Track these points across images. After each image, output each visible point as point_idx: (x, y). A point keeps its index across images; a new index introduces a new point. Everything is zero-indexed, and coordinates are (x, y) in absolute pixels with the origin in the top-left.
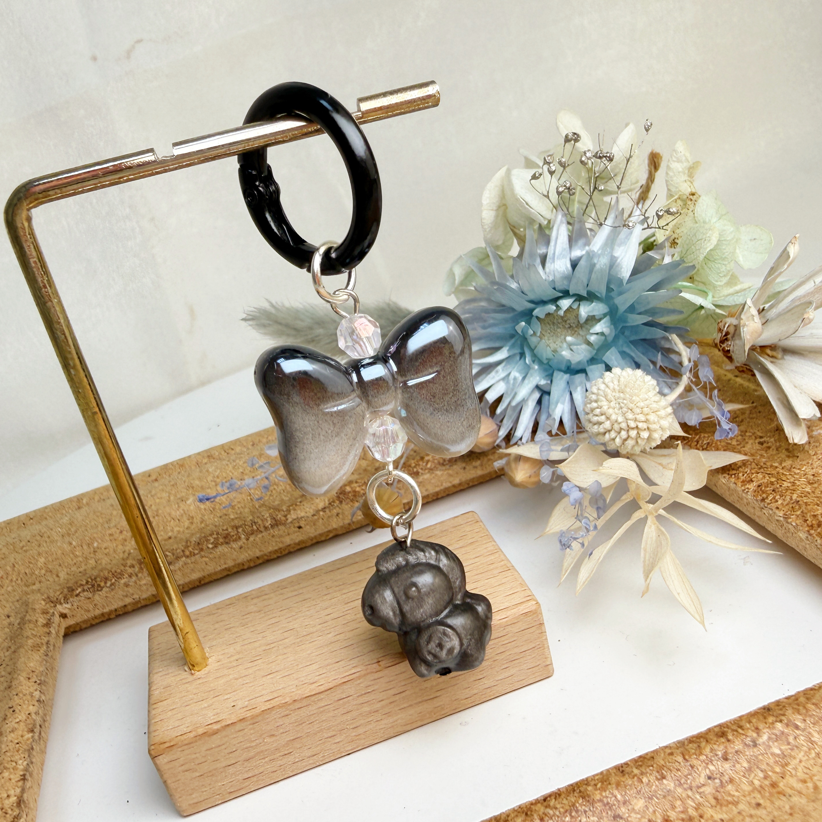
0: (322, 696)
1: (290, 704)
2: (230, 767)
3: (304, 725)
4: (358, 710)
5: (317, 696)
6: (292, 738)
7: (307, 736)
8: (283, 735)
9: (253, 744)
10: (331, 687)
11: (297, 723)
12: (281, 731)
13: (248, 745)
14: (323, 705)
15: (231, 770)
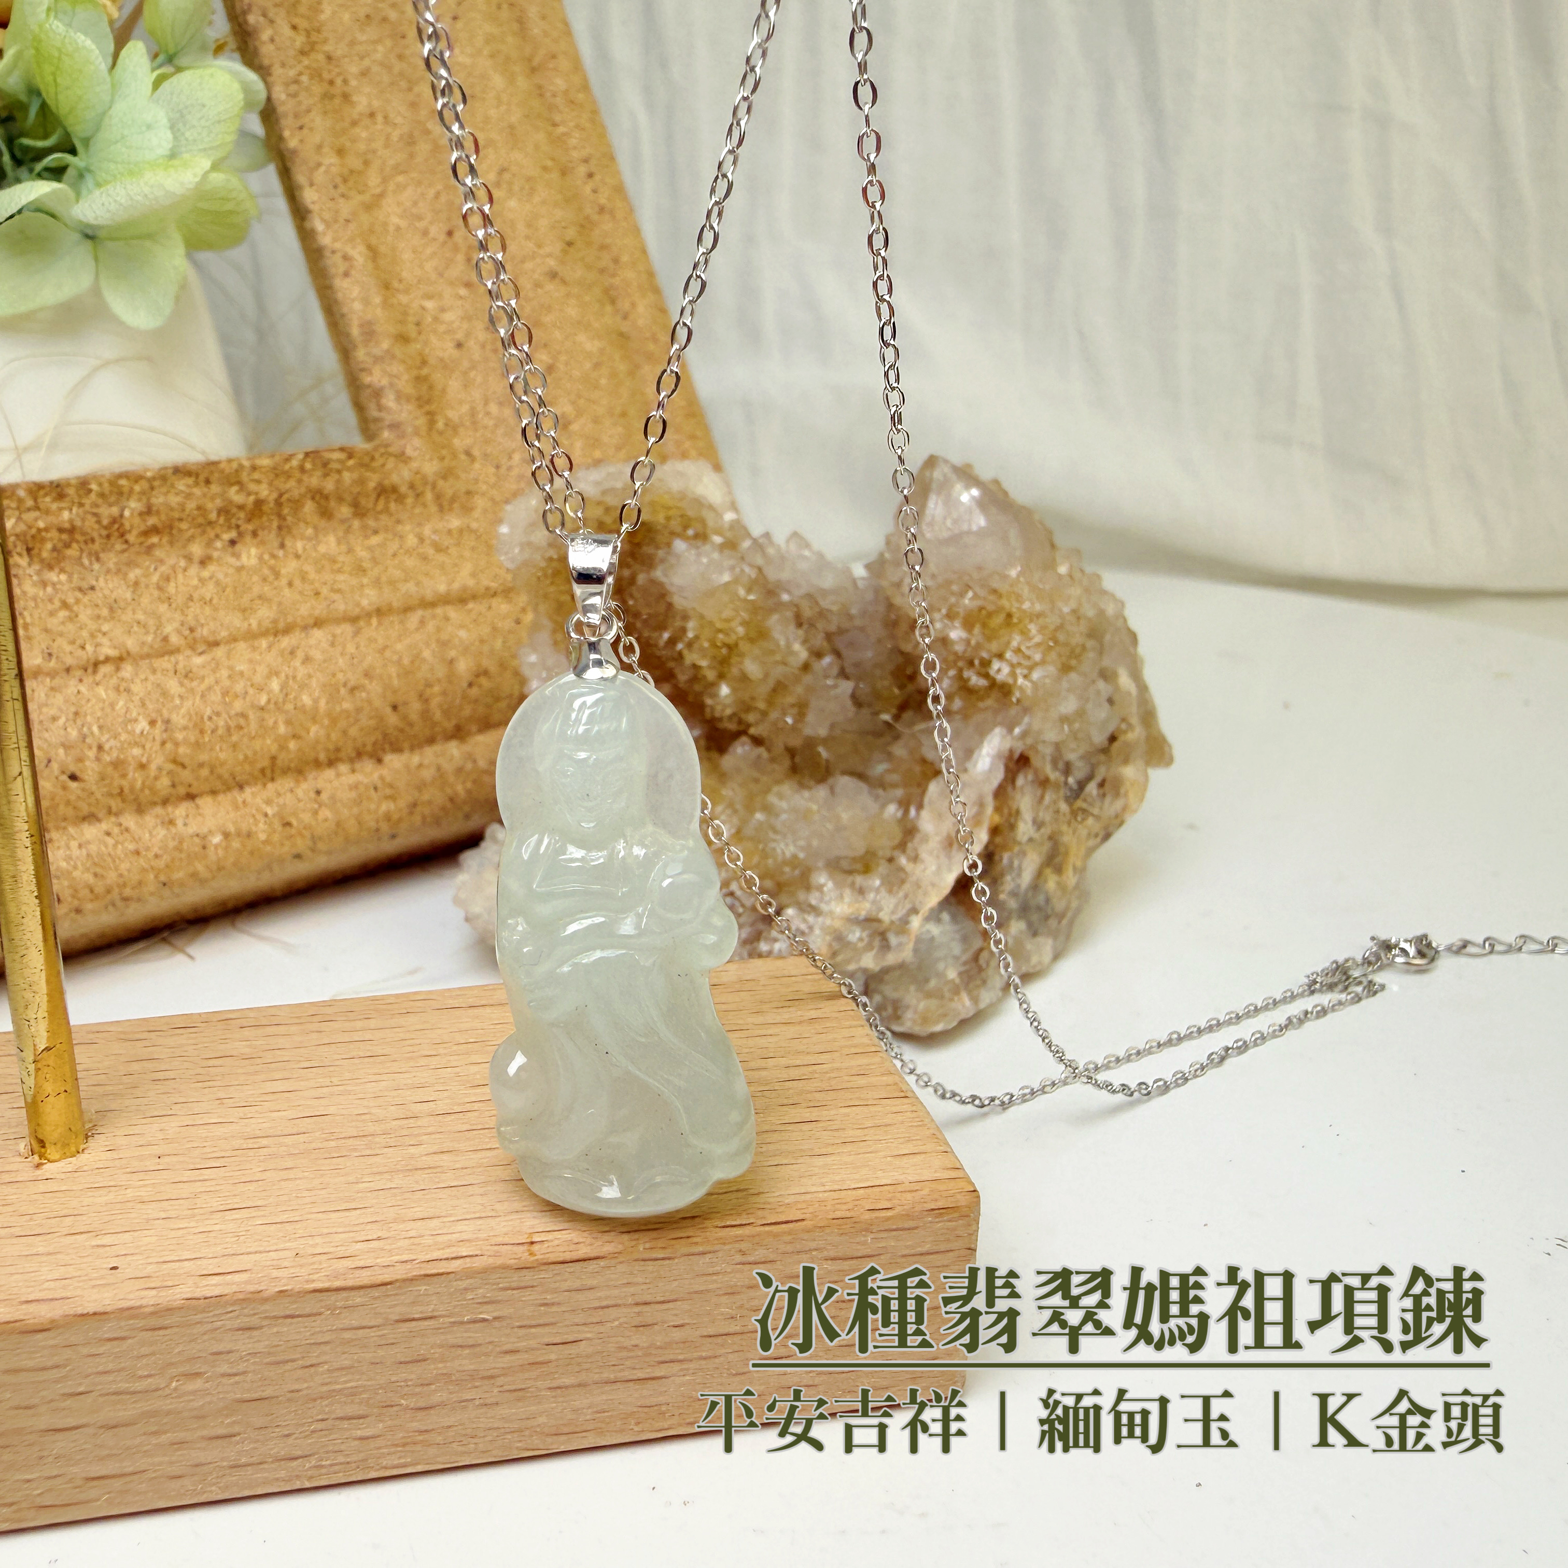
0: (358, 1298)
1: (266, 1300)
2: (59, 1436)
3: (289, 1366)
4: (442, 1361)
5: (344, 1294)
6: (247, 1396)
7: (289, 1400)
8: (225, 1380)
9: (139, 1386)
10: (387, 1278)
11: (272, 1359)
12: (225, 1368)
13: (124, 1386)
14: (355, 1323)
15: (61, 1443)
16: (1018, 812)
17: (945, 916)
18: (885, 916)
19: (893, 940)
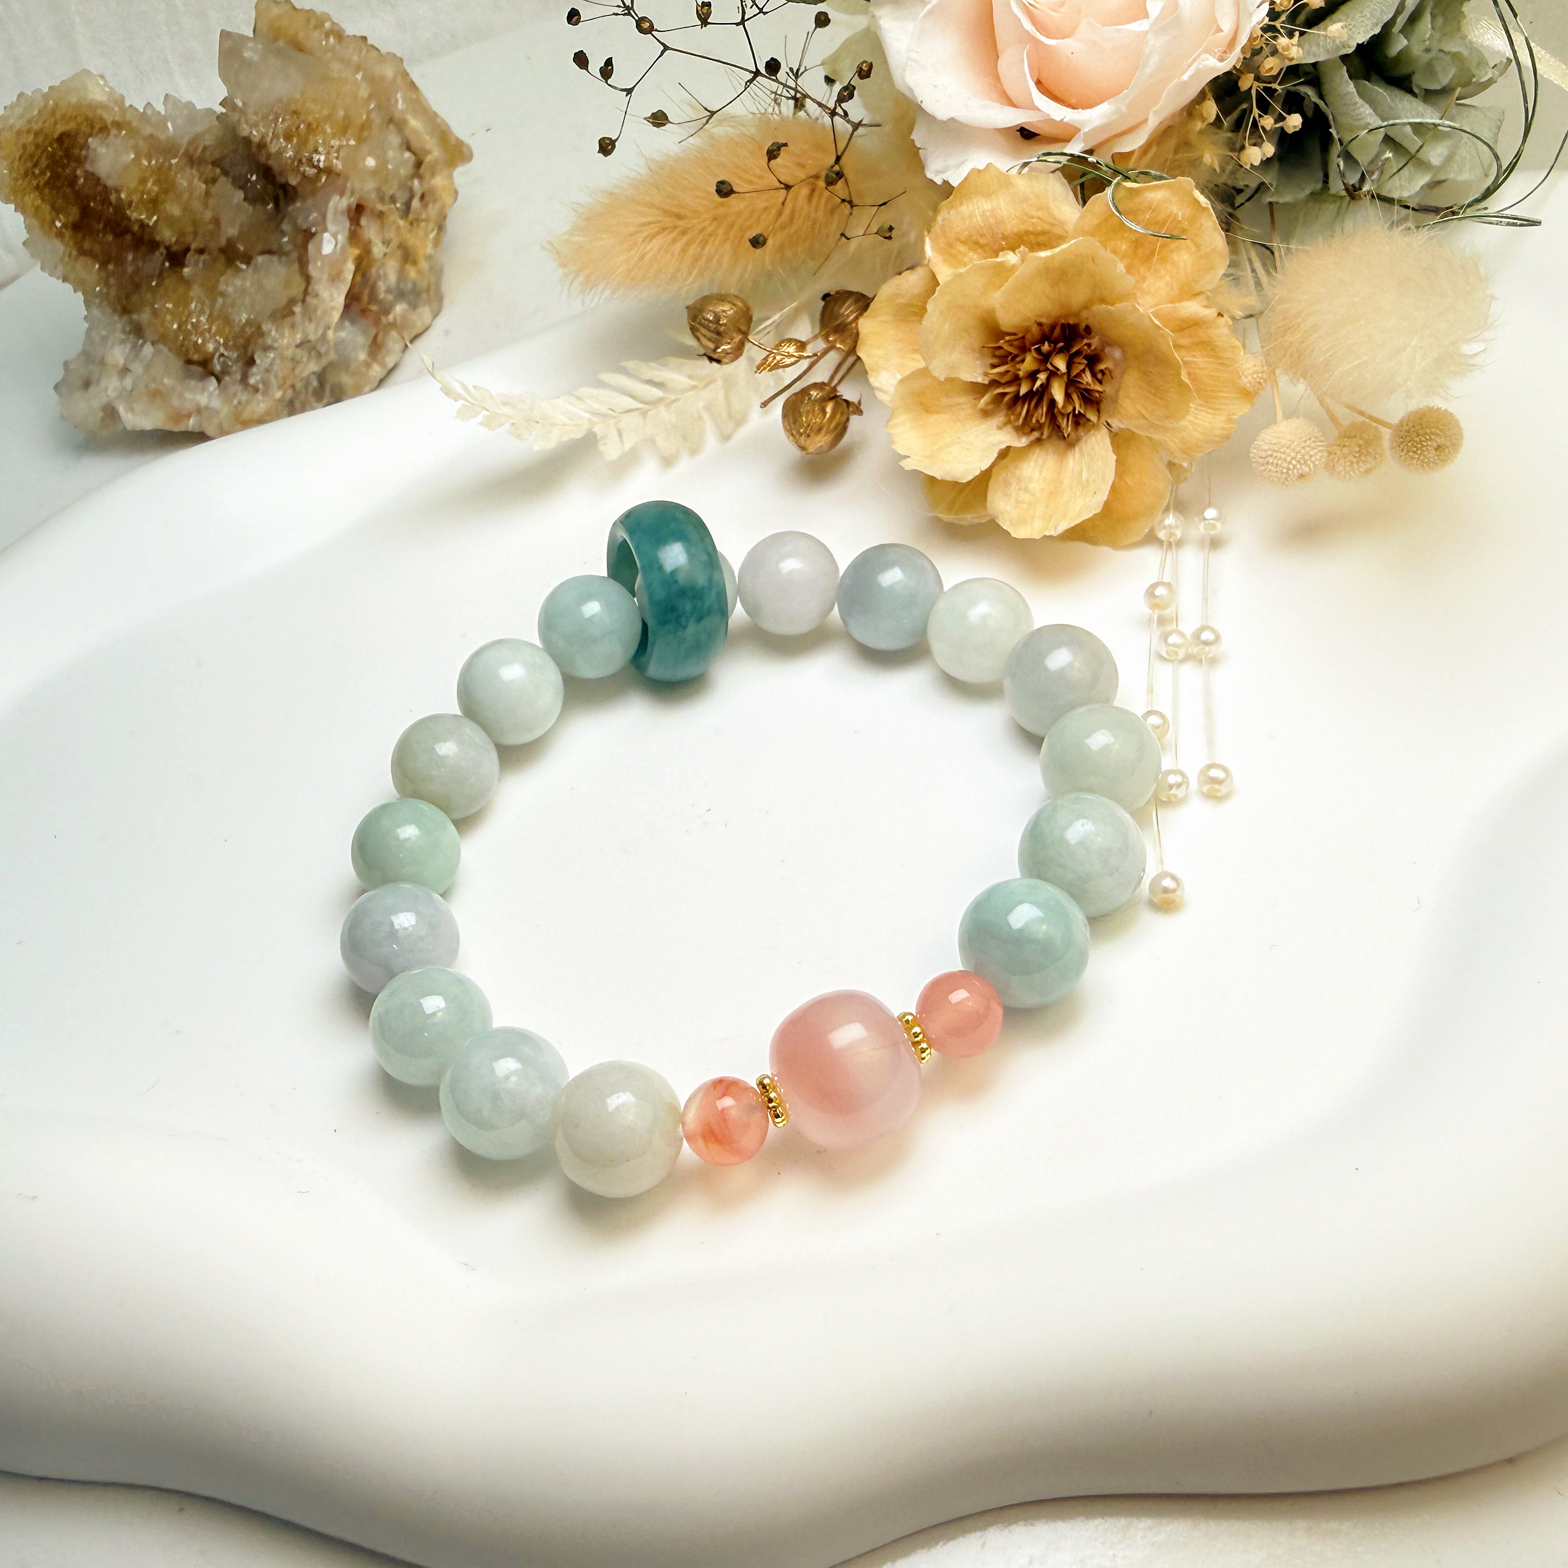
16: (370, 242)
17: (347, 324)
18: (312, 337)
19: (323, 349)
